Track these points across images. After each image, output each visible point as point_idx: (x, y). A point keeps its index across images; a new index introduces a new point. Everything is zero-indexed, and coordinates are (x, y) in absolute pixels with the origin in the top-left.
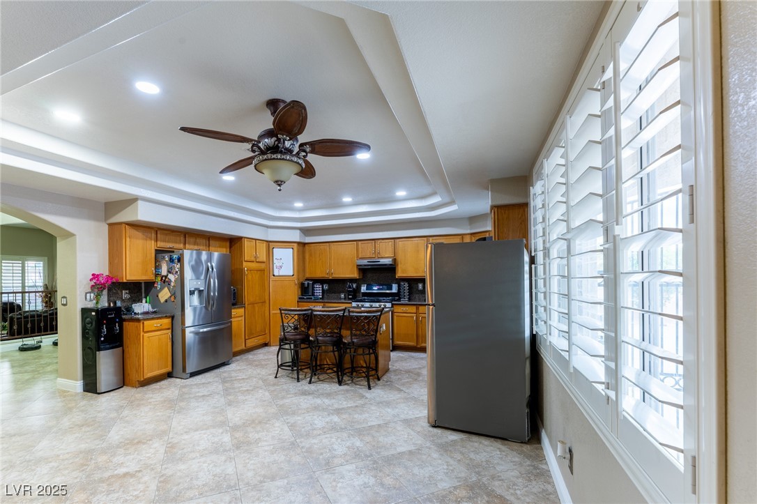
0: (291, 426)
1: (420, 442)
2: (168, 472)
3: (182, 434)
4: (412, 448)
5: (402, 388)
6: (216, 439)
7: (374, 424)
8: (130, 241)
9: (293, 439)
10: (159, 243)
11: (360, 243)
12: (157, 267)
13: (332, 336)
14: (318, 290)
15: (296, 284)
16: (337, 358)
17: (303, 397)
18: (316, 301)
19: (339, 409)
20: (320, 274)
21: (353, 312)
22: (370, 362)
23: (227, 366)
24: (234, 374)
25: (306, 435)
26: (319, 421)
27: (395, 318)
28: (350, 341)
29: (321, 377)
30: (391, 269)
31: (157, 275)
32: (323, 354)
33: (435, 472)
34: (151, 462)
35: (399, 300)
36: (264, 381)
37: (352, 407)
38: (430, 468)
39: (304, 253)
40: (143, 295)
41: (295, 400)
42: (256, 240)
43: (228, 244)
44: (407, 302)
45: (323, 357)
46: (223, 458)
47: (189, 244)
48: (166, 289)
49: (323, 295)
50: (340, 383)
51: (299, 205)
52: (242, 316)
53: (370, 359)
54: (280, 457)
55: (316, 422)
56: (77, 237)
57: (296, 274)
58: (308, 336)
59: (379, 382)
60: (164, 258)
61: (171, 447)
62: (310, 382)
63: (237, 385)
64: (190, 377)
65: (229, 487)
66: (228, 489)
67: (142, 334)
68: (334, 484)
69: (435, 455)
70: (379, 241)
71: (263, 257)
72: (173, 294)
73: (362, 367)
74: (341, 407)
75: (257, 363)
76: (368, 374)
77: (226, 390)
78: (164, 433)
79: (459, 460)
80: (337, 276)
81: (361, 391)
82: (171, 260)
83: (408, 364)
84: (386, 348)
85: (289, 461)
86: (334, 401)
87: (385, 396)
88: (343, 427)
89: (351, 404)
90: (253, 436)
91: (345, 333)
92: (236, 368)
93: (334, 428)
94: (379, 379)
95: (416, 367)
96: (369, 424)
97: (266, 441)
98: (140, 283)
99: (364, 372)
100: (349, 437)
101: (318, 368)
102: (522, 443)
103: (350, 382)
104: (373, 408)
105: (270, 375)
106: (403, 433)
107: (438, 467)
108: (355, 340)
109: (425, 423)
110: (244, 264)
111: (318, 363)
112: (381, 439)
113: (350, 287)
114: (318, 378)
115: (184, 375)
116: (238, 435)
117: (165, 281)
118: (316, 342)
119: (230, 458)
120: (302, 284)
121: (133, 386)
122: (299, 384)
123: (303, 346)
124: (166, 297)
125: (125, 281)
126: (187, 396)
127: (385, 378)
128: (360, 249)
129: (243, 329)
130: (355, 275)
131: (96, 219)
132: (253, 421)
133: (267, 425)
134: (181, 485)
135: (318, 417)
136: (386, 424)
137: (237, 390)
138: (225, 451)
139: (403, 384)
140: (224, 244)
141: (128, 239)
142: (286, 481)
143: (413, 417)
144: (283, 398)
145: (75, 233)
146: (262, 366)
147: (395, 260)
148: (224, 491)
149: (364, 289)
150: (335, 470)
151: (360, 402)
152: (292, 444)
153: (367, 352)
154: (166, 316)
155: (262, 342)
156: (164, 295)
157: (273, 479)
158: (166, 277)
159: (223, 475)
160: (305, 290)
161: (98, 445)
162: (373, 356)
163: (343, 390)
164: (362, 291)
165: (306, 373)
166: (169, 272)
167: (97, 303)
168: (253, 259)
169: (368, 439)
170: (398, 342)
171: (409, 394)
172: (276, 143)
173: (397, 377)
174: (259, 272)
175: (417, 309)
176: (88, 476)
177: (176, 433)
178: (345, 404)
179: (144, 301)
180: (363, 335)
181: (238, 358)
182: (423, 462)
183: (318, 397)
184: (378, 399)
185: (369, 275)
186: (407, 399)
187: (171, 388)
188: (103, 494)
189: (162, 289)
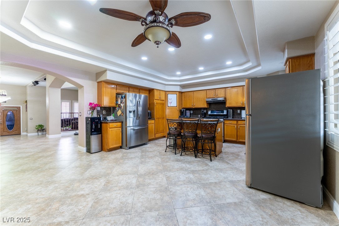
0: (168, 178)
1: (241, 197)
2: (101, 197)
3: (115, 176)
4: (236, 201)
5: (229, 162)
6: (129, 181)
7: (212, 181)
8: (105, 89)
9: (167, 186)
10: (117, 90)
11: (208, 91)
12: (117, 101)
13: (192, 133)
14: (188, 113)
15: (178, 110)
16: (195, 144)
17: (176, 162)
18: (187, 118)
19: (194, 171)
20: (188, 106)
21: (203, 121)
22: (211, 147)
23: (146, 145)
24: (147, 149)
25: (174, 184)
26: (183, 176)
27: (225, 126)
28: (201, 136)
29: (187, 153)
30: (223, 103)
31: (116, 104)
32: (188, 142)
33: (254, 222)
34: (96, 190)
35: (227, 118)
36: (160, 153)
37: (201, 170)
38: (250, 218)
39: (182, 96)
40: (112, 113)
41: (172, 163)
42: (160, 90)
43: (148, 92)
44: (232, 119)
45: (188, 144)
46: (129, 192)
47: (131, 91)
48: (120, 110)
49: (190, 116)
50: (196, 157)
51: (179, 73)
52: (153, 124)
53: (211, 146)
54: (158, 196)
55: (181, 177)
56: (85, 87)
57: (178, 106)
58: (181, 133)
59: (216, 158)
60: (119, 97)
61: (108, 182)
62: (181, 155)
63: (147, 154)
64: (129, 149)
65: (126, 211)
66: (125, 213)
67: (108, 129)
68: (185, 220)
69: (253, 209)
70: (217, 89)
71: (163, 98)
72: (123, 112)
73: (208, 149)
74: (195, 169)
75: (159, 144)
76: (211, 153)
77: (142, 156)
78: (108, 174)
79: (270, 215)
80: (197, 107)
81: (206, 162)
82: (122, 98)
83: (232, 150)
84: (220, 141)
85: (162, 199)
86: (192, 166)
87: (220, 166)
88: (195, 181)
89: (200, 168)
90: (148, 181)
91: (199, 132)
92: (150, 147)
93: (190, 182)
94: (216, 156)
95: (237, 151)
96: (210, 181)
97: (153, 185)
98: (110, 108)
99: (208, 152)
100: (198, 188)
101: (186, 148)
102: (317, 207)
103: (201, 156)
104: (213, 172)
105: (163, 150)
106: (230, 189)
107: (255, 219)
108: (204, 136)
109: (244, 185)
110: (155, 101)
111: (186, 146)
112: (217, 192)
113: (203, 112)
114: (185, 154)
115: (126, 148)
116: (141, 179)
117: (120, 107)
118: (184, 136)
119: (132, 193)
120: (181, 110)
121: (105, 151)
122: (176, 155)
123: (179, 137)
124: (120, 114)
125: (103, 106)
126: (124, 157)
127: (220, 156)
128: (208, 94)
129: (154, 129)
130: (205, 106)
131: (92, 80)
132: (150, 173)
133: (156, 176)
134: (103, 206)
135: (182, 174)
136: (220, 182)
137: (147, 156)
138: (131, 188)
139: (230, 160)
140: (146, 92)
141: (104, 88)
142: (157, 213)
143: (236, 179)
144: (167, 162)
145: (83, 86)
146: (161, 146)
147: (225, 98)
148: (122, 214)
149: (209, 113)
150: (187, 210)
151: (206, 168)
152: (166, 188)
153: (210, 142)
154: (119, 122)
155: (162, 135)
156: (119, 113)
157: (151, 210)
158: (120, 105)
159: (126, 203)
160: (182, 113)
161: (79, 177)
162: (213, 144)
163: (197, 160)
164: (209, 114)
165: (180, 150)
166: (121, 103)
167: (92, 115)
168: (159, 99)
169: (209, 191)
170: (227, 138)
171: (233, 165)
172: (155, 18)
173: (226, 156)
174: (161, 105)
175: (237, 122)
176: (66, 194)
177: (113, 175)
178: (198, 168)
179: (112, 115)
180: (208, 133)
181: (151, 142)
182: (244, 212)
183: (184, 163)
184: (215, 167)
185: (212, 106)
186: (232, 168)
187: (119, 154)
188: (66, 206)
189: (118, 110)
